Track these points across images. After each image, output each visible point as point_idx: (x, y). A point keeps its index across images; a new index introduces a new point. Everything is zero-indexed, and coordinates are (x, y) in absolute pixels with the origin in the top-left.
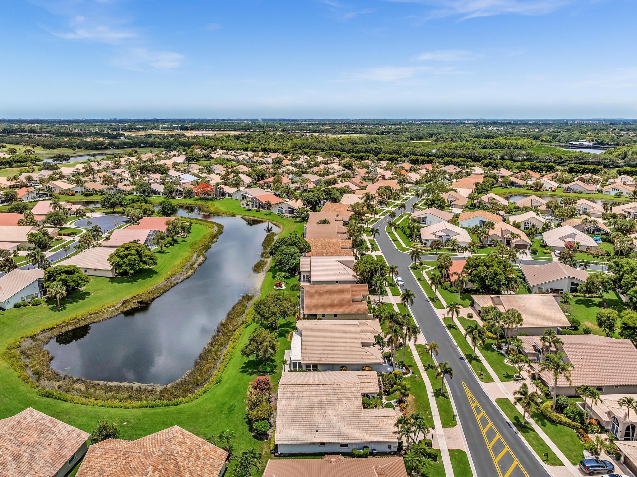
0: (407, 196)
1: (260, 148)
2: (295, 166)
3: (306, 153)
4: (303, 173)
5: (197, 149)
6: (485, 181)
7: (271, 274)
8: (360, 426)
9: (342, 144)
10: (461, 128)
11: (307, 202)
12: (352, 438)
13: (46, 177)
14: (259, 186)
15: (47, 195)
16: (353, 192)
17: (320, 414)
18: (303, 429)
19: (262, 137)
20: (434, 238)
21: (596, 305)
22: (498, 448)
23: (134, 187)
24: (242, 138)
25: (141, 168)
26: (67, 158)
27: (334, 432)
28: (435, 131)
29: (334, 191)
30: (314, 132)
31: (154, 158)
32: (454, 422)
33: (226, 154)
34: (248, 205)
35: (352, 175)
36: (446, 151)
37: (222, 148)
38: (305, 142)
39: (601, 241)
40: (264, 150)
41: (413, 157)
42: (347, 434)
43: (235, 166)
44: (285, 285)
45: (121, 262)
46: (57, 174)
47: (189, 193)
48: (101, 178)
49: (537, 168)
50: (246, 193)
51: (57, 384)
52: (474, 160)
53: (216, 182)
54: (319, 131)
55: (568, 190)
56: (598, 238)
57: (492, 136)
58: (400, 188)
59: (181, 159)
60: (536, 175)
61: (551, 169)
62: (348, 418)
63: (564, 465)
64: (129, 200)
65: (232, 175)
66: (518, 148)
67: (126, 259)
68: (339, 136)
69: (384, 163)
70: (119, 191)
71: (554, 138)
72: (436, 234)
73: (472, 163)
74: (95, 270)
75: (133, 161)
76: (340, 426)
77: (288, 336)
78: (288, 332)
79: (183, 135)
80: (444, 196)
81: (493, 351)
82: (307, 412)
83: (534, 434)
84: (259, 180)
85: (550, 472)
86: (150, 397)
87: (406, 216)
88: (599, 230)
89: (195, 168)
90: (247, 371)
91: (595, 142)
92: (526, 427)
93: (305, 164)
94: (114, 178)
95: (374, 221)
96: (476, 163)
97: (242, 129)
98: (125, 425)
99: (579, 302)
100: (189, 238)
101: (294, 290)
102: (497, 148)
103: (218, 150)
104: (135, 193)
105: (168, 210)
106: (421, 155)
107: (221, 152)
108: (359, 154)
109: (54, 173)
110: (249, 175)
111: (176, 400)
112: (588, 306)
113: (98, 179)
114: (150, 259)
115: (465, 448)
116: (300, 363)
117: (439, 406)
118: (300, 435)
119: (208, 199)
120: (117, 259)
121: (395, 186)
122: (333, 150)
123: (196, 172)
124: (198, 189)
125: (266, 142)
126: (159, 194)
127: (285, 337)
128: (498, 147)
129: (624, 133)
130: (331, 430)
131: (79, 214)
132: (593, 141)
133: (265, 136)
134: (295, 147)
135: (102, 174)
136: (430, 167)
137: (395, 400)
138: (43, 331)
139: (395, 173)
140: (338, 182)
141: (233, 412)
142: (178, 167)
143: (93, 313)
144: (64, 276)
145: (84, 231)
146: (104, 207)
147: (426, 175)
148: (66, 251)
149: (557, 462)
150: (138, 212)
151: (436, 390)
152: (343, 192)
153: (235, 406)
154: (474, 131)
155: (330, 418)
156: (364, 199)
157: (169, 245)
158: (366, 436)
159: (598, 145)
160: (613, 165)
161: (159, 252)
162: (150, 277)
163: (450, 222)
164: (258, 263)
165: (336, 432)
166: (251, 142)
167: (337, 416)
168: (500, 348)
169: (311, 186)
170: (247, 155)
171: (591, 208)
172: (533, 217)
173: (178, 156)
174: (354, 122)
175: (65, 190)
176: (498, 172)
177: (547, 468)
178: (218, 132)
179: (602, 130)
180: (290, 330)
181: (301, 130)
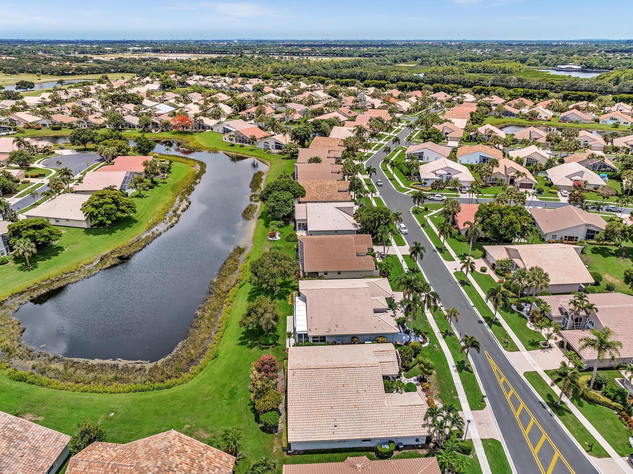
0: (399, 127)
1: (238, 74)
2: (278, 94)
3: (288, 79)
4: (287, 101)
5: (171, 74)
6: (479, 110)
7: (262, 221)
8: (383, 418)
9: (325, 69)
10: (445, 51)
11: (295, 136)
12: (376, 434)
13: (9, 108)
14: (241, 118)
15: (10, 129)
16: (342, 124)
17: (337, 405)
18: (320, 423)
19: (240, 61)
20: (433, 176)
21: (613, 255)
22: (535, 435)
23: (106, 119)
24: (219, 61)
25: (113, 97)
26: (31, 85)
27: (356, 427)
28: (419, 54)
29: (324, 123)
30: (294, 55)
31: (126, 85)
32: (483, 403)
33: (203, 80)
34: (231, 140)
35: (339, 104)
36: (435, 76)
37: (198, 74)
38: (285, 66)
39: (607, 179)
40: (243, 75)
41: (401, 83)
42: (370, 429)
43: (214, 94)
44: (279, 235)
45: (96, 212)
46: (21, 104)
47: (166, 126)
48: (69, 109)
49: (531, 95)
50: (228, 125)
51: (31, 363)
52: (464, 87)
53: (194, 113)
54: (298, 53)
55: (564, 120)
56: (605, 175)
57: (478, 59)
58: (391, 118)
59: (156, 86)
60: (529, 102)
61: (545, 96)
62: (370, 408)
63: (610, 457)
64: (102, 135)
65: (212, 104)
66: (505, 73)
67: (101, 209)
68: (320, 59)
69: (371, 90)
70: (90, 125)
71: (541, 61)
72: (437, 172)
73: (463, 90)
74: (67, 220)
75: (103, 89)
76: (361, 419)
77: (289, 297)
78: (289, 293)
79: (156, 59)
80: (438, 127)
81: (513, 312)
82: (323, 403)
83: (571, 417)
84: (240, 111)
85: (596, 465)
86: (138, 379)
87: (400, 151)
88: (605, 166)
89: (171, 96)
90: (247, 343)
91: (583, 65)
92: (562, 408)
93: (288, 91)
94: (84, 109)
95: (368, 157)
96: (466, 90)
97: (217, 51)
98: (112, 416)
99: (595, 251)
100: (169, 179)
101: (289, 241)
102: (484, 72)
103: (194, 76)
104: (108, 127)
105: (144, 147)
106: (409, 81)
107: (197, 77)
108: (344, 81)
109: (17, 103)
110: (230, 105)
111: (168, 382)
112: (605, 256)
113: (67, 111)
114: (128, 207)
115: (499, 437)
116: (306, 335)
117: (464, 382)
118: (316, 431)
119: (186, 133)
120: (91, 209)
121: (386, 116)
122: (315, 75)
123: (173, 101)
124: (175, 122)
125: (244, 66)
126: (134, 126)
127: (285, 299)
128: (486, 71)
129: (610, 55)
130: (352, 424)
131: (46, 152)
132: (581, 64)
133: (243, 60)
134: (275, 72)
135: (70, 105)
136: (419, 93)
137: (415, 378)
138: (13, 296)
139: (384, 101)
140: (326, 112)
141: (235, 396)
142: (153, 96)
143: (68, 272)
144: (31, 232)
145: (54, 172)
146: (74, 144)
147: (417, 103)
148: (34, 197)
149: (602, 454)
150: (112, 150)
151: (458, 362)
152: (332, 123)
153: (237, 389)
154: (459, 53)
155: (349, 409)
156: (356, 132)
157: (148, 188)
158: (391, 430)
159: (587, 68)
160: (606, 91)
161: (137, 196)
162: (130, 227)
163: (449, 158)
164: (247, 208)
165: (358, 427)
166: (228, 66)
167: (357, 406)
168: (521, 309)
169: (297, 117)
170: (225, 81)
171: (592, 140)
172: (536, 152)
173: (152, 83)
174: (333, 43)
175: (31, 123)
176: (491, 99)
177: (592, 460)
178: (192, 55)
179: (588, 52)
180: (290, 290)
181: (280, 53)
